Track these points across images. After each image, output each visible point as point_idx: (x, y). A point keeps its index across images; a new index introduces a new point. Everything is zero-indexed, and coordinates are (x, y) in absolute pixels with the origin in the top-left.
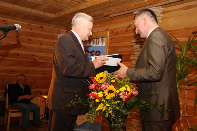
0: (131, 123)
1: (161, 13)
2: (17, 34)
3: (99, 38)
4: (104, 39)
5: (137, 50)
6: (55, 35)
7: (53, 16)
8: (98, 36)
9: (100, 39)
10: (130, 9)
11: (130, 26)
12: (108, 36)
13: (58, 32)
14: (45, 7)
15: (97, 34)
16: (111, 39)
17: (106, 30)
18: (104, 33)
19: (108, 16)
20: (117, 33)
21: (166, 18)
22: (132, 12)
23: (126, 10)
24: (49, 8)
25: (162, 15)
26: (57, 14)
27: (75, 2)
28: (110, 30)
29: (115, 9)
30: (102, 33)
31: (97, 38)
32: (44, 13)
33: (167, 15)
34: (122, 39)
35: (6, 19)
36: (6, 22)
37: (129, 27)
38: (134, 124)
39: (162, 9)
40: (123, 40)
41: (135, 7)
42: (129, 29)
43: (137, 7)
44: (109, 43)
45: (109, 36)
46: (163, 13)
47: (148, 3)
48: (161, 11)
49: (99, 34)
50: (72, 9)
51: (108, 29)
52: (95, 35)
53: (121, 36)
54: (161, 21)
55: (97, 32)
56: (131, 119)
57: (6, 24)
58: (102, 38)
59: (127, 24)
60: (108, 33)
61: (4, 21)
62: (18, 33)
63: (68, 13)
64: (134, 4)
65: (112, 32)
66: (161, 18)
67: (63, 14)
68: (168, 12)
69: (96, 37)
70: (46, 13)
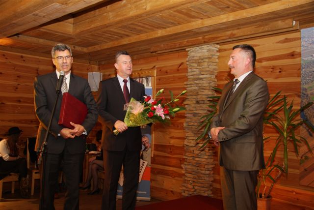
0: (186, 179)
1: (217, 51)
2: (37, 73)
3: (142, 77)
4: (150, 78)
5: (191, 93)
6: (84, 72)
7: (85, 50)
8: (142, 75)
9: (144, 79)
10: (183, 45)
11: (182, 64)
12: (155, 75)
13: (88, 69)
14: (76, 41)
15: (140, 73)
16: (159, 80)
17: (152, 68)
18: (150, 72)
19: (156, 52)
20: (167, 72)
21: (223, 57)
22: (185, 49)
23: (178, 46)
24: (81, 42)
25: (218, 54)
26: (90, 48)
27: (116, 37)
28: (158, 68)
29: (164, 45)
30: (147, 72)
31: (140, 78)
32: (74, 47)
33: (224, 54)
34: (172, 79)
35: (23, 55)
36: (24, 59)
37: (180, 65)
38: (189, 179)
39: (218, 46)
40: (174, 80)
41: (187, 44)
42: (180, 67)
43: (190, 44)
44: (157, 84)
45: (157, 76)
46: (220, 51)
47: (203, 41)
48: (217, 49)
49: (143, 72)
50: (111, 43)
51: (155, 66)
52: (138, 73)
53: (172, 75)
54: (217, 60)
55: (141, 70)
56: (186, 174)
57: (24, 61)
58: (147, 77)
59: (179, 62)
60: (155, 71)
61: (22, 57)
62: (39, 72)
63: (106, 47)
64: (186, 40)
65: (160, 71)
66: (217, 57)
67: (99, 49)
68: (225, 50)
69: (140, 76)
70: (76, 46)
